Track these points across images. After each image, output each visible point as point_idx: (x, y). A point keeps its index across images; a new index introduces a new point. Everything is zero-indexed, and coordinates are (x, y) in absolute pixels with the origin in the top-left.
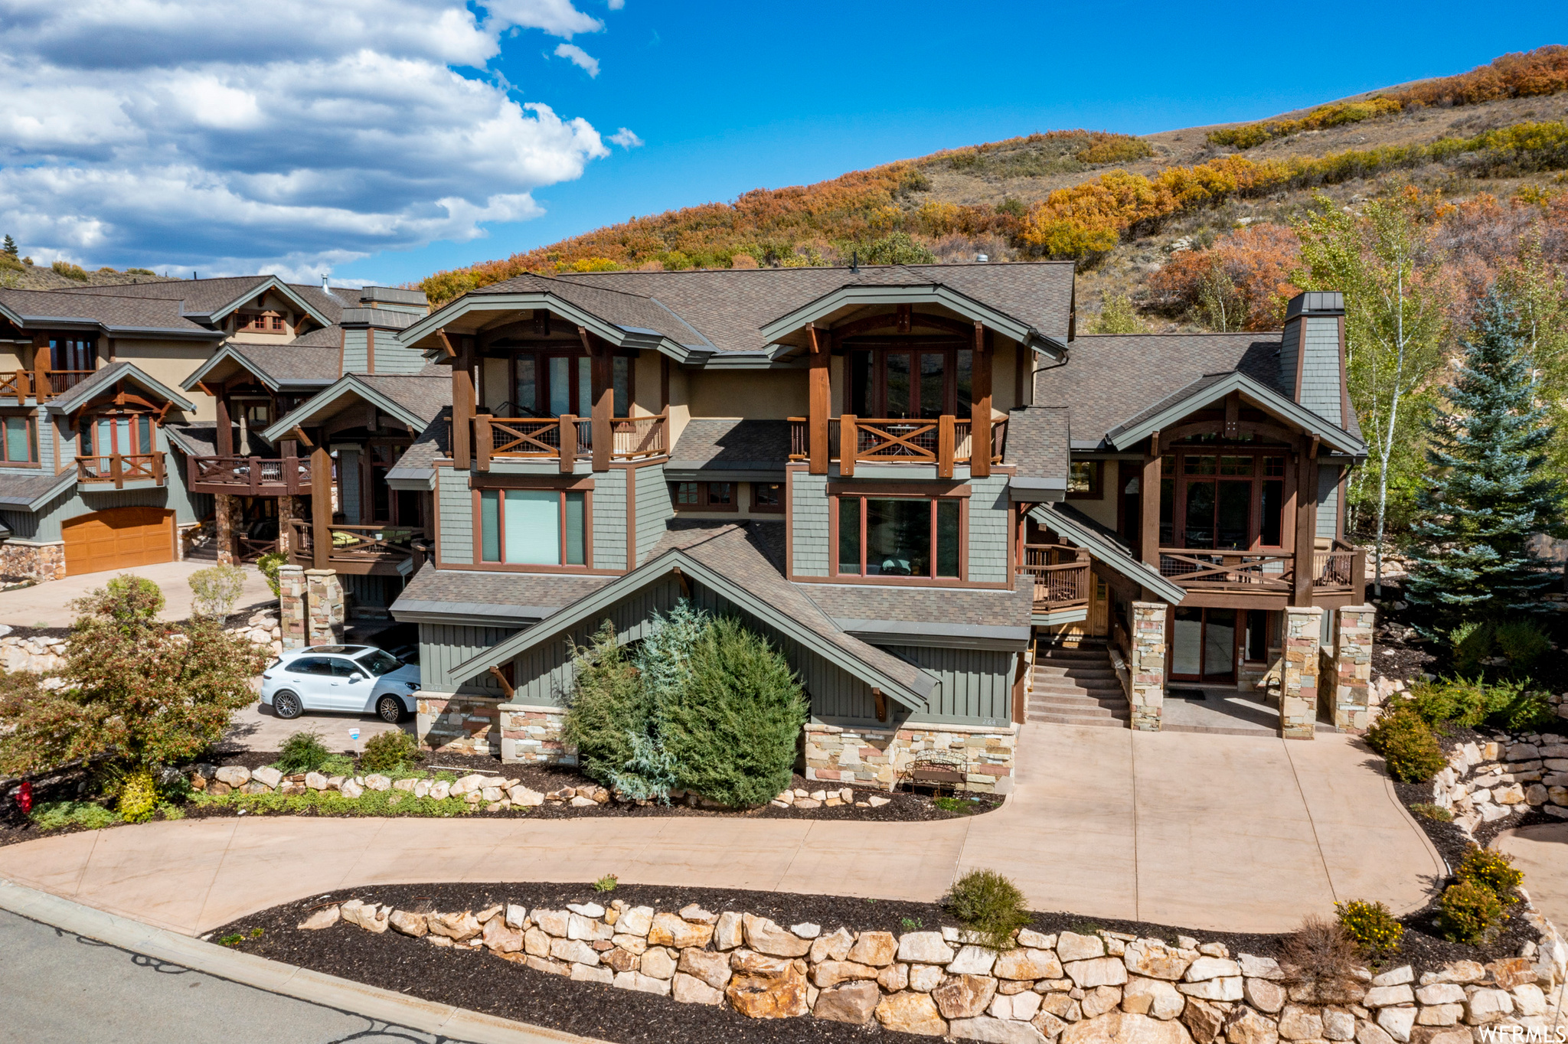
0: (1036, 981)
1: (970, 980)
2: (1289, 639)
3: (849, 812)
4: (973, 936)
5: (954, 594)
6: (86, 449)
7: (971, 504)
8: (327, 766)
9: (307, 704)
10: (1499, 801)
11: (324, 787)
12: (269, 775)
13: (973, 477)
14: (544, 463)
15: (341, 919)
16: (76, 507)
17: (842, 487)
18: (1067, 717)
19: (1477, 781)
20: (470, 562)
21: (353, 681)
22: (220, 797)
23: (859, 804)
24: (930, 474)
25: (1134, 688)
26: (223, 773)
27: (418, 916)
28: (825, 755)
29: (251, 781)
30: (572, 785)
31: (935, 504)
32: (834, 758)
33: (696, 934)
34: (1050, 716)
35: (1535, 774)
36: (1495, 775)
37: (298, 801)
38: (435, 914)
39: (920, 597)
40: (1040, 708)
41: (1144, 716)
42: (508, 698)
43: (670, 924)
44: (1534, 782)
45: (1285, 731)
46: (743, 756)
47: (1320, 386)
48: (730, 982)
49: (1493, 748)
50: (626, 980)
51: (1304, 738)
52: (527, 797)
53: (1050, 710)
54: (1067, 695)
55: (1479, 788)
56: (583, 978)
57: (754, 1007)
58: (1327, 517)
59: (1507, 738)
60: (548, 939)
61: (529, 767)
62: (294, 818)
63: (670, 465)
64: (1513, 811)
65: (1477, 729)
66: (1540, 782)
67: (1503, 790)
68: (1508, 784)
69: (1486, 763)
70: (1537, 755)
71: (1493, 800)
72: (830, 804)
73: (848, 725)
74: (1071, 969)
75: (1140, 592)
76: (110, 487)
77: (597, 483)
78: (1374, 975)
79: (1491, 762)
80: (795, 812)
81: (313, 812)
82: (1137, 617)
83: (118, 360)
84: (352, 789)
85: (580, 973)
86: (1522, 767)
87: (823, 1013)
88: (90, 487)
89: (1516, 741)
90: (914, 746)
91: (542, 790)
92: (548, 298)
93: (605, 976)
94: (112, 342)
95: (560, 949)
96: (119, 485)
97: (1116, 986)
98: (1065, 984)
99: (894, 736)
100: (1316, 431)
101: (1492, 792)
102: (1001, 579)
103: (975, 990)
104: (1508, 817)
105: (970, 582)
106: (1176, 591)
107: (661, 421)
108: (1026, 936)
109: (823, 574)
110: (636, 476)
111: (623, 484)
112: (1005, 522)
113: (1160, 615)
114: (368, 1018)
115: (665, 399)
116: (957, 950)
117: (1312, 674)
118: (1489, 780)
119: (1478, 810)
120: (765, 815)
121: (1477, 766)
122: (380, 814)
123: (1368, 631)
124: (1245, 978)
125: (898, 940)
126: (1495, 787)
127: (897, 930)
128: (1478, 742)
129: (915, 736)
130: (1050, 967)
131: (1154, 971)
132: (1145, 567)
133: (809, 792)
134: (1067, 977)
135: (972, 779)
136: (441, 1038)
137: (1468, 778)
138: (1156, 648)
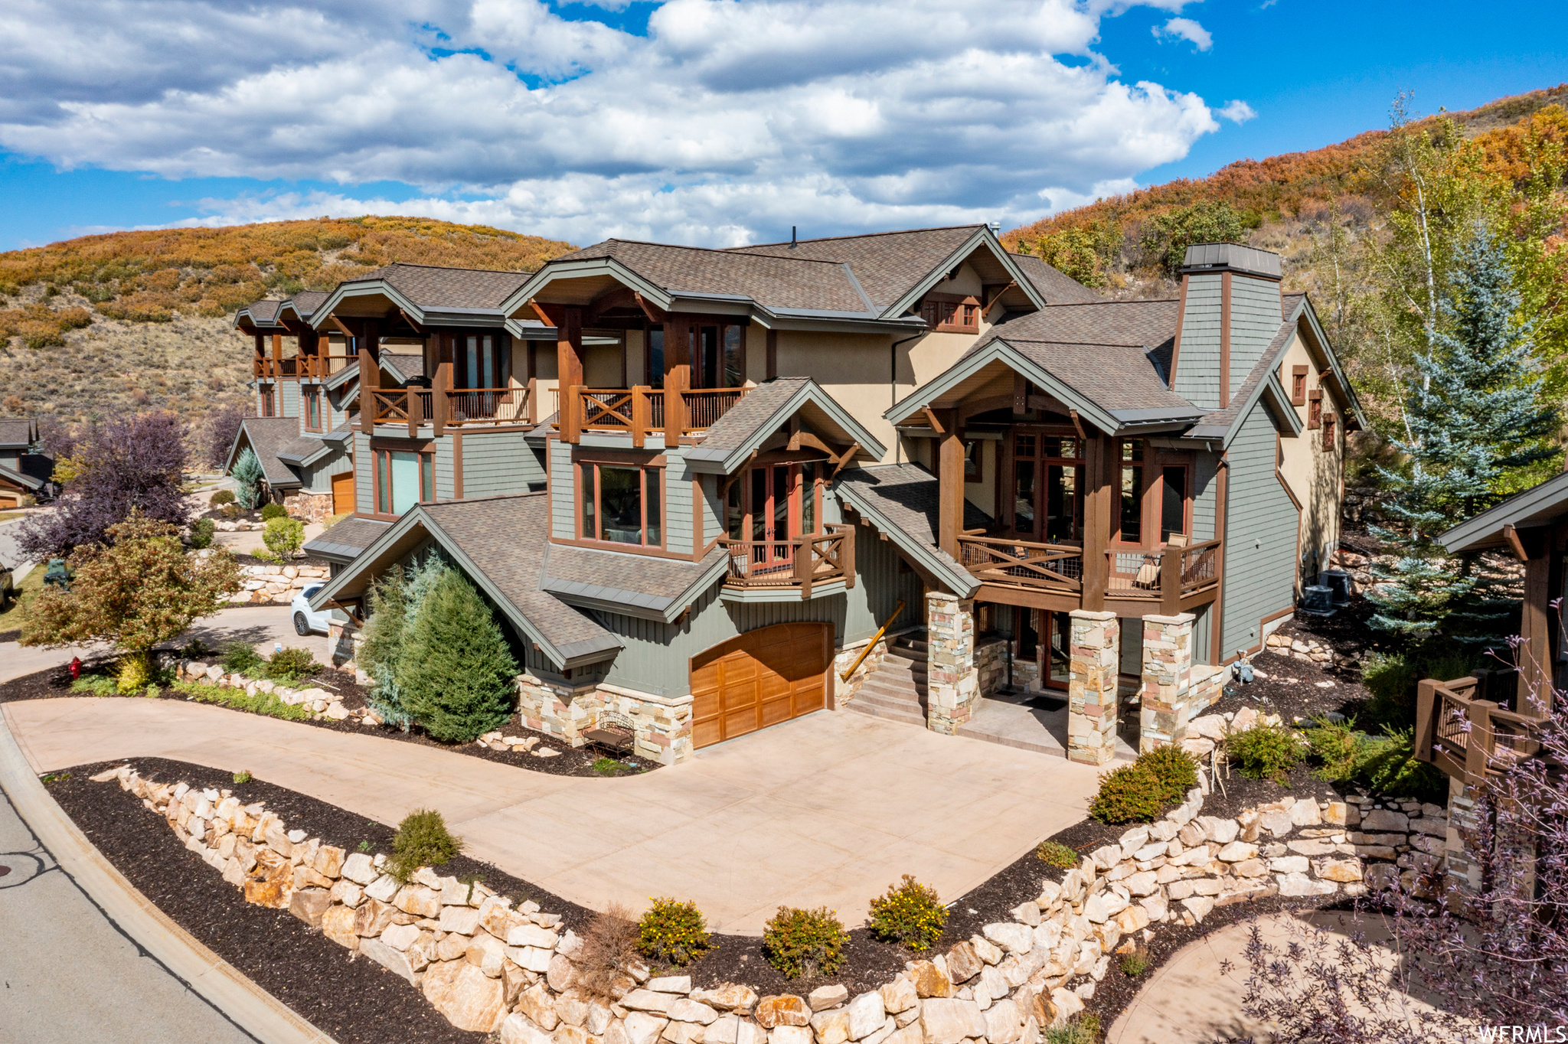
1: (374, 905)
2: (1072, 647)
3: (523, 760)
4: (390, 865)
5: (651, 562)
7: (668, 475)
8: (249, 670)
10: (1318, 874)
11: (238, 686)
12: (216, 672)
13: (668, 447)
14: (403, 428)
15: (116, 778)
17: (581, 454)
18: (878, 708)
19: (1292, 845)
20: (372, 512)
22: (186, 686)
23: (533, 753)
24: (627, 443)
25: (930, 685)
27: (145, 783)
28: (531, 705)
31: (642, 474)
32: (538, 708)
33: (248, 825)
34: (865, 705)
35: (1387, 851)
36: (1331, 842)
38: (151, 783)
39: (625, 563)
40: (863, 697)
41: (940, 717)
42: (359, 627)
43: (241, 816)
44: (1385, 860)
45: (1071, 752)
48: (252, 870)
49: (1339, 811)
50: (209, 856)
51: (1089, 763)
52: (337, 711)
53: (870, 700)
54: (896, 688)
55: (1290, 853)
56: (191, 848)
57: (252, 893)
58: (1204, 512)
59: (1364, 799)
60: (189, 814)
64: (1341, 889)
65: (1334, 785)
66: (1394, 862)
67: (1330, 862)
68: (1339, 856)
69: (1323, 826)
70: (1405, 828)
71: (1310, 874)
72: (515, 749)
73: (544, 678)
74: (443, 913)
75: (932, 581)
78: (651, 976)
79: (1330, 826)
80: (487, 753)
81: (226, 705)
82: (931, 608)
84: (252, 689)
86: (1373, 839)
87: (293, 911)
89: (1378, 807)
90: (606, 708)
91: (350, 708)
92: (383, 284)
93: (202, 849)
95: (191, 823)
97: (467, 935)
98: (434, 925)
99: (582, 694)
100: (1072, 406)
101: (1313, 862)
102: (690, 551)
103: (375, 914)
104: (1324, 896)
105: (664, 551)
106: (964, 581)
107: (528, 392)
108: (424, 874)
109: (571, 537)
110: (464, 442)
111: (451, 447)
112: (690, 493)
113: (952, 607)
114: (40, 844)
115: (532, 373)
116: (381, 875)
117: (1096, 690)
118: (1314, 847)
119: (1274, 879)
120: (463, 752)
121: (1305, 827)
122: (257, 712)
123: (1173, 646)
124: (556, 953)
125: (346, 857)
126: (1322, 856)
127: (351, 847)
128: (1320, 799)
129: (607, 698)
130: (427, 905)
131: (494, 928)
132: (937, 555)
133: (504, 734)
134: (436, 918)
135: (643, 746)
136: (58, 867)
137: (1280, 840)
138: (949, 643)
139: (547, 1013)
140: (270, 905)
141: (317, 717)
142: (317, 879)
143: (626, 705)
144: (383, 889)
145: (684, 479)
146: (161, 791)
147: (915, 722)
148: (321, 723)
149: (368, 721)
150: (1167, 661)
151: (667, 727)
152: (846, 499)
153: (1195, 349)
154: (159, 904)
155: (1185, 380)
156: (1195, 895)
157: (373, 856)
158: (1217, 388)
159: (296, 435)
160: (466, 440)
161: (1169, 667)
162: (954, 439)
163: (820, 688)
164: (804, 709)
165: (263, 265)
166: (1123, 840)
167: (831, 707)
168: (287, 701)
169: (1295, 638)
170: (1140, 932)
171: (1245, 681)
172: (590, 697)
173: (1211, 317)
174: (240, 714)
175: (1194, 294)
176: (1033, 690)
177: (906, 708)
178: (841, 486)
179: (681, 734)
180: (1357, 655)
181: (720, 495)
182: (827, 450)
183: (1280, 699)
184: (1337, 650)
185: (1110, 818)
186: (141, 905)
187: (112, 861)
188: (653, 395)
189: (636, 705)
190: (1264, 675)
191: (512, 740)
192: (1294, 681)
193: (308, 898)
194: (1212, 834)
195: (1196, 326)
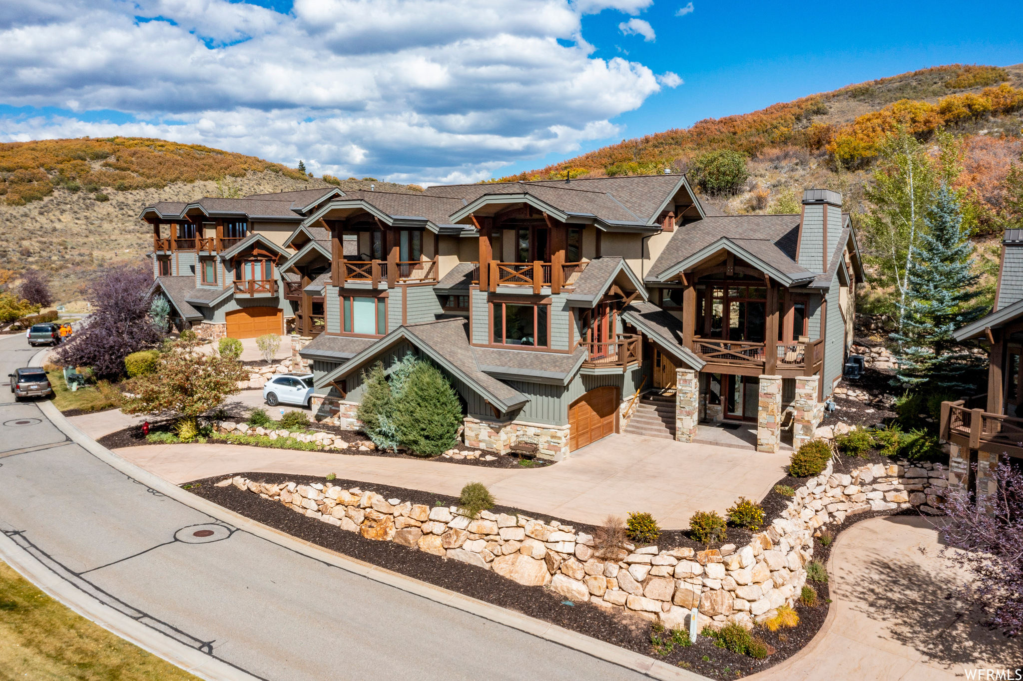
0: (487, 535)
1: (456, 531)
2: (760, 394)
3: (476, 462)
4: (461, 511)
5: (542, 355)
6: (239, 277)
7: (552, 308)
8: (267, 425)
9: (280, 400)
10: (888, 499)
11: (263, 434)
12: (243, 427)
13: (553, 294)
14: (366, 284)
15: (232, 484)
16: (232, 306)
17: (494, 298)
18: (644, 432)
19: (875, 486)
20: (339, 332)
21: (299, 389)
22: (223, 436)
23: (481, 459)
24: (530, 292)
25: (677, 417)
26: (225, 425)
27: (257, 484)
28: (473, 434)
29: (236, 429)
30: (361, 440)
31: (536, 308)
32: (477, 435)
33: (353, 500)
34: (636, 430)
35: (920, 486)
36: (892, 484)
37: (252, 440)
38: (263, 484)
39: (526, 356)
40: (633, 426)
41: (683, 434)
42: (343, 398)
43: (346, 496)
44: (918, 491)
45: (759, 447)
46: (423, 430)
47: (811, 246)
48: (363, 522)
49: (895, 469)
50: (325, 519)
51: (769, 452)
52: (341, 444)
53: (638, 428)
54: (650, 421)
55: (874, 490)
56: (310, 516)
57: (368, 534)
58: (815, 325)
59: (906, 463)
60: (301, 498)
61: (350, 432)
62: (248, 447)
63: (438, 286)
64: (899, 506)
65: (890, 457)
66: (923, 492)
67: (893, 493)
68: (897, 490)
69: (887, 476)
70: (926, 475)
71: (884, 499)
72: (468, 458)
73: (482, 419)
74: (501, 531)
75: (680, 363)
76: (247, 296)
77: (390, 294)
78: (637, 548)
79: (891, 477)
80: (451, 460)
81: (257, 445)
82: (678, 377)
83: (255, 232)
84: (273, 435)
85: (309, 514)
86: (912, 481)
87: (396, 541)
88: (239, 296)
89: (913, 466)
90: (518, 433)
91: (348, 442)
92: (363, 202)
93: (318, 516)
94: (253, 223)
95: (305, 503)
96: (252, 295)
97: (519, 541)
98: (497, 538)
99: (505, 426)
100: (766, 272)
101: (886, 494)
102: (567, 348)
103: (457, 536)
104: (892, 510)
105: (550, 349)
106: (698, 363)
107: (434, 263)
108: (485, 513)
109: (487, 343)
110: (408, 291)
111: (401, 294)
112: (567, 318)
113: (691, 376)
114: (217, 519)
115: (437, 253)
116: (455, 517)
117: (773, 415)
118: (885, 487)
119: (868, 503)
120: (437, 460)
121: (879, 478)
122: (282, 448)
123: (812, 392)
124: (577, 543)
125: (430, 510)
126: (889, 491)
127: (432, 505)
128: (885, 464)
129: (519, 428)
130: (491, 528)
131: (536, 535)
132: (682, 349)
133: (460, 451)
134: (498, 534)
135: (544, 453)
136: (238, 529)
137: (869, 484)
138: (689, 395)
139: (578, 572)
140: (381, 539)
141: (327, 448)
142: (413, 522)
143: (531, 431)
144: (460, 523)
145: (564, 310)
146: (274, 488)
147: (667, 437)
148: (331, 451)
149: (362, 448)
150: (809, 399)
151: (559, 441)
152: (628, 321)
153: (809, 242)
154: (315, 542)
155: (804, 258)
156: (838, 510)
157: (449, 507)
158: (821, 262)
159: (193, 287)
160: (409, 290)
161: (809, 402)
162: (691, 288)
163: (611, 422)
164: (606, 433)
165: (49, 170)
166: (808, 484)
167: (618, 431)
168: (304, 440)
169: (848, 389)
170: (820, 527)
171: (832, 411)
172: (508, 428)
173: (818, 226)
174: (269, 450)
175: (809, 215)
176: (719, 420)
177: (660, 431)
178: (625, 314)
179: (566, 445)
180: (881, 397)
181: (580, 320)
182: (623, 295)
183: (852, 419)
184: (870, 394)
185: (800, 474)
186: (305, 544)
187: (267, 524)
188: (545, 266)
189: (538, 431)
190: (839, 408)
191: (465, 453)
192: (854, 410)
193: (410, 533)
194: (840, 482)
195: (809, 230)
